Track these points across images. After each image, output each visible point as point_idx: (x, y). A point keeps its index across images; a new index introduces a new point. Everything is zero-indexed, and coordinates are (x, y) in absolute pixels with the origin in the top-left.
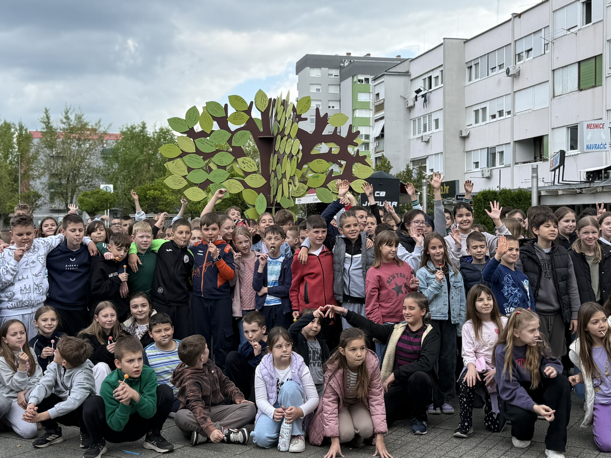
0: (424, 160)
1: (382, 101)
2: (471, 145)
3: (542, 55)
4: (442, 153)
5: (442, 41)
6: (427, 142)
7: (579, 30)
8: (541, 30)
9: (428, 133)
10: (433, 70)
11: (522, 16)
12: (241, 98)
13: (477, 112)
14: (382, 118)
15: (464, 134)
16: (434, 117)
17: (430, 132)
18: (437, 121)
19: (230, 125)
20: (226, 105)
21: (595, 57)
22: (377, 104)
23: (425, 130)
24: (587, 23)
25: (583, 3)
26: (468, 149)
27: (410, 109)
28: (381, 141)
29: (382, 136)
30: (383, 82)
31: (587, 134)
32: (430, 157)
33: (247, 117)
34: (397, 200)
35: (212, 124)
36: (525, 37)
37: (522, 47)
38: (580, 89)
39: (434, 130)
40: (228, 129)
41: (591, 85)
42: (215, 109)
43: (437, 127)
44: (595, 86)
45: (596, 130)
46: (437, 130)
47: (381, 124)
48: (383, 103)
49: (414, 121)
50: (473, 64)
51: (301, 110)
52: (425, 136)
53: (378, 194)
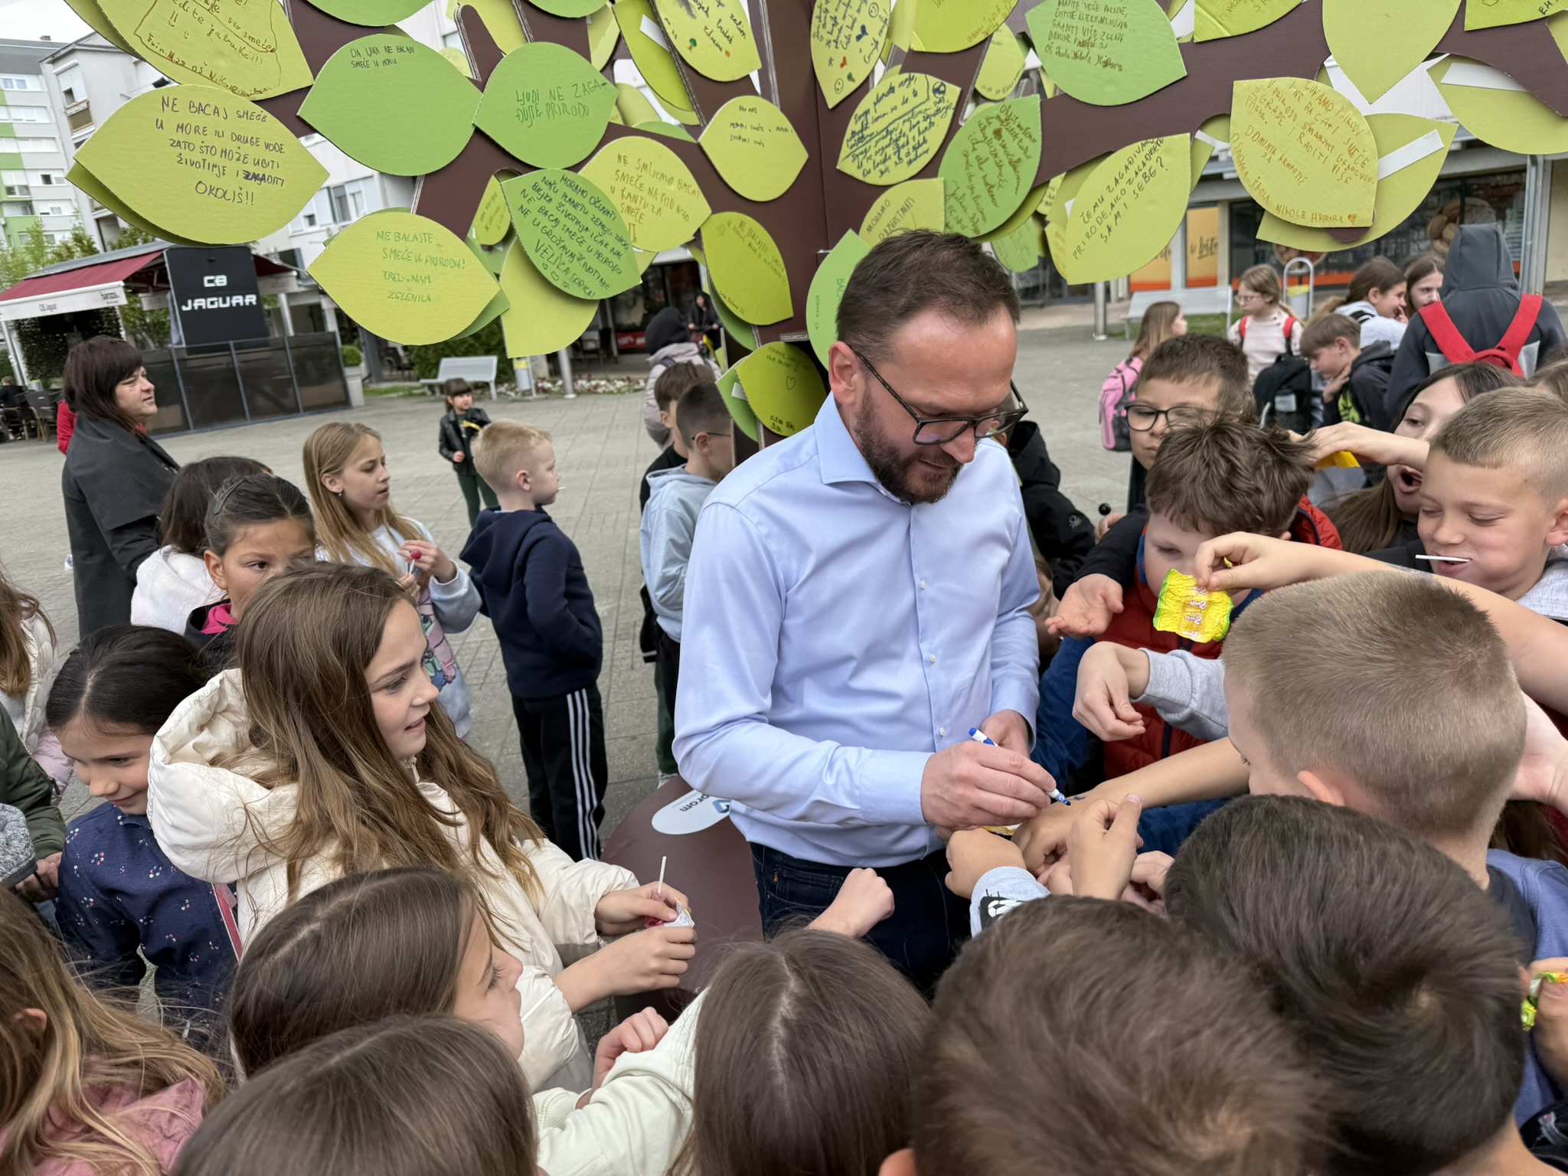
1: (84, 105)
22: (73, 111)
30: (76, 65)
34: (255, 291)
48: (87, 110)
53: (210, 281)
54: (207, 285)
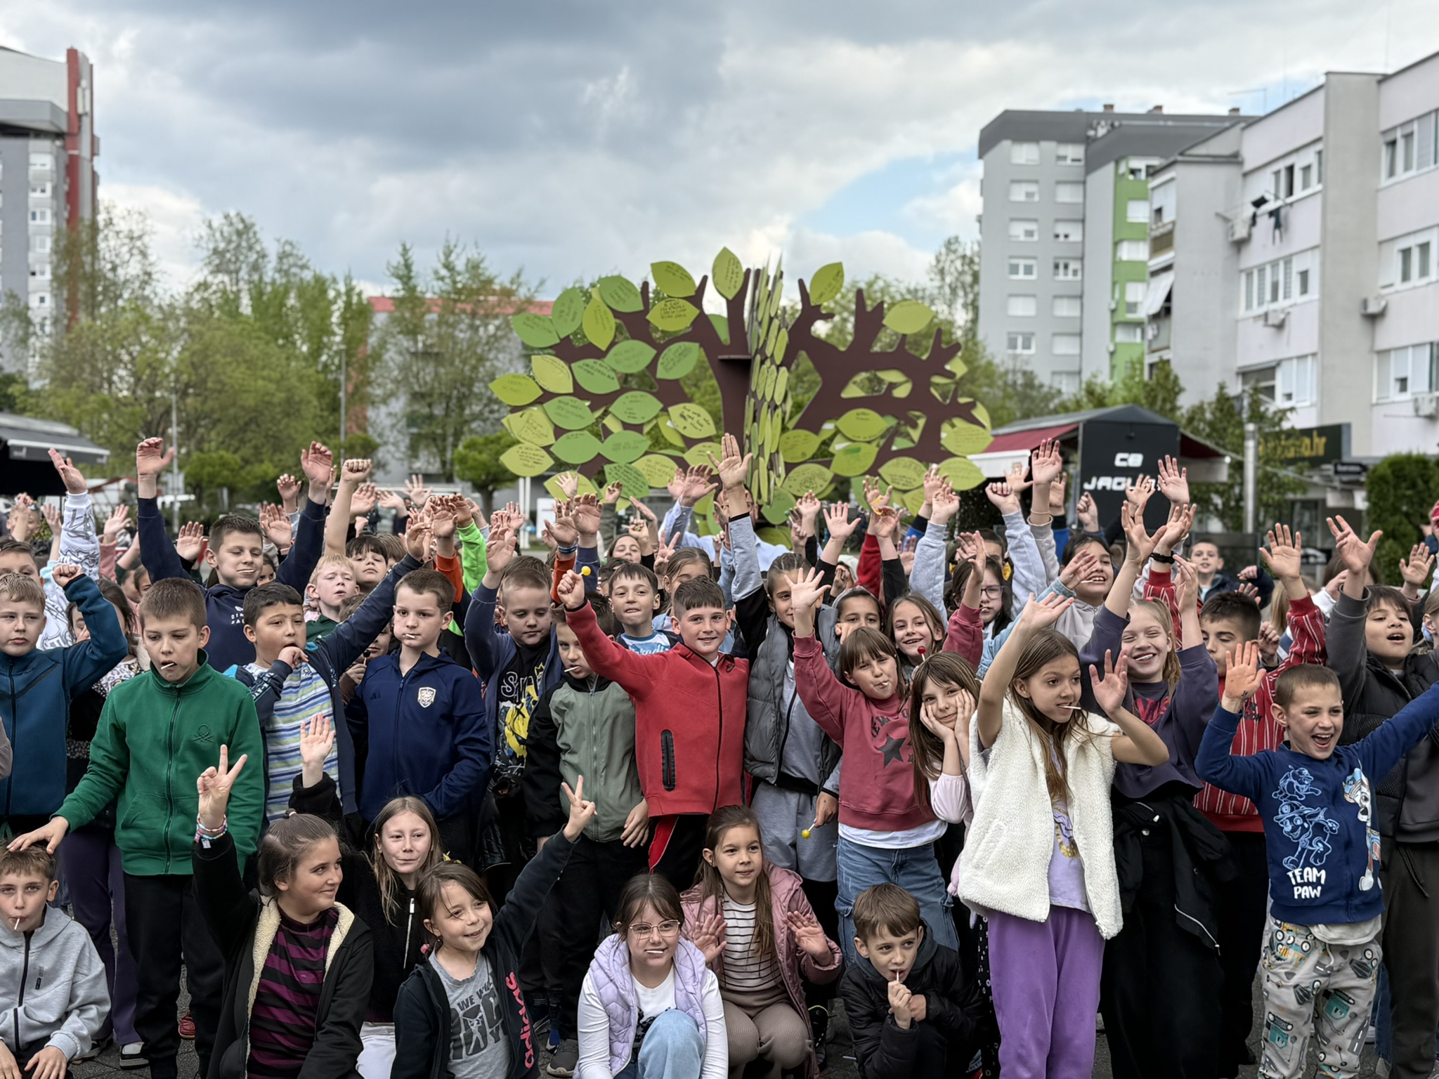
0: (1269, 371)
1: (1170, 227)
2: (1388, 335)
4: (1314, 355)
5: (1322, 80)
6: (1280, 326)
9: (1282, 303)
10: (1297, 150)
12: (679, 268)
13: (1406, 253)
14: (1168, 268)
15: (1373, 308)
16: (1297, 267)
17: (1287, 303)
18: (1304, 275)
20: (645, 285)
22: (1157, 233)
23: (1275, 298)
26: (1381, 344)
27: (1240, 245)
28: (1164, 324)
29: (1166, 311)
30: (1172, 179)
32: (1285, 365)
33: (693, 312)
39: (1296, 297)
40: (650, 338)
42: (620, 293)
43: (1304, 289)
46: (1306, 298)
47: (1166, 281)
48: (1171, 232)
49: (1249, 275)
50: (1399, 134)
51: (821, 295)
52: (1275, 311)
53: (1123, 460)
54: (1118, 463)
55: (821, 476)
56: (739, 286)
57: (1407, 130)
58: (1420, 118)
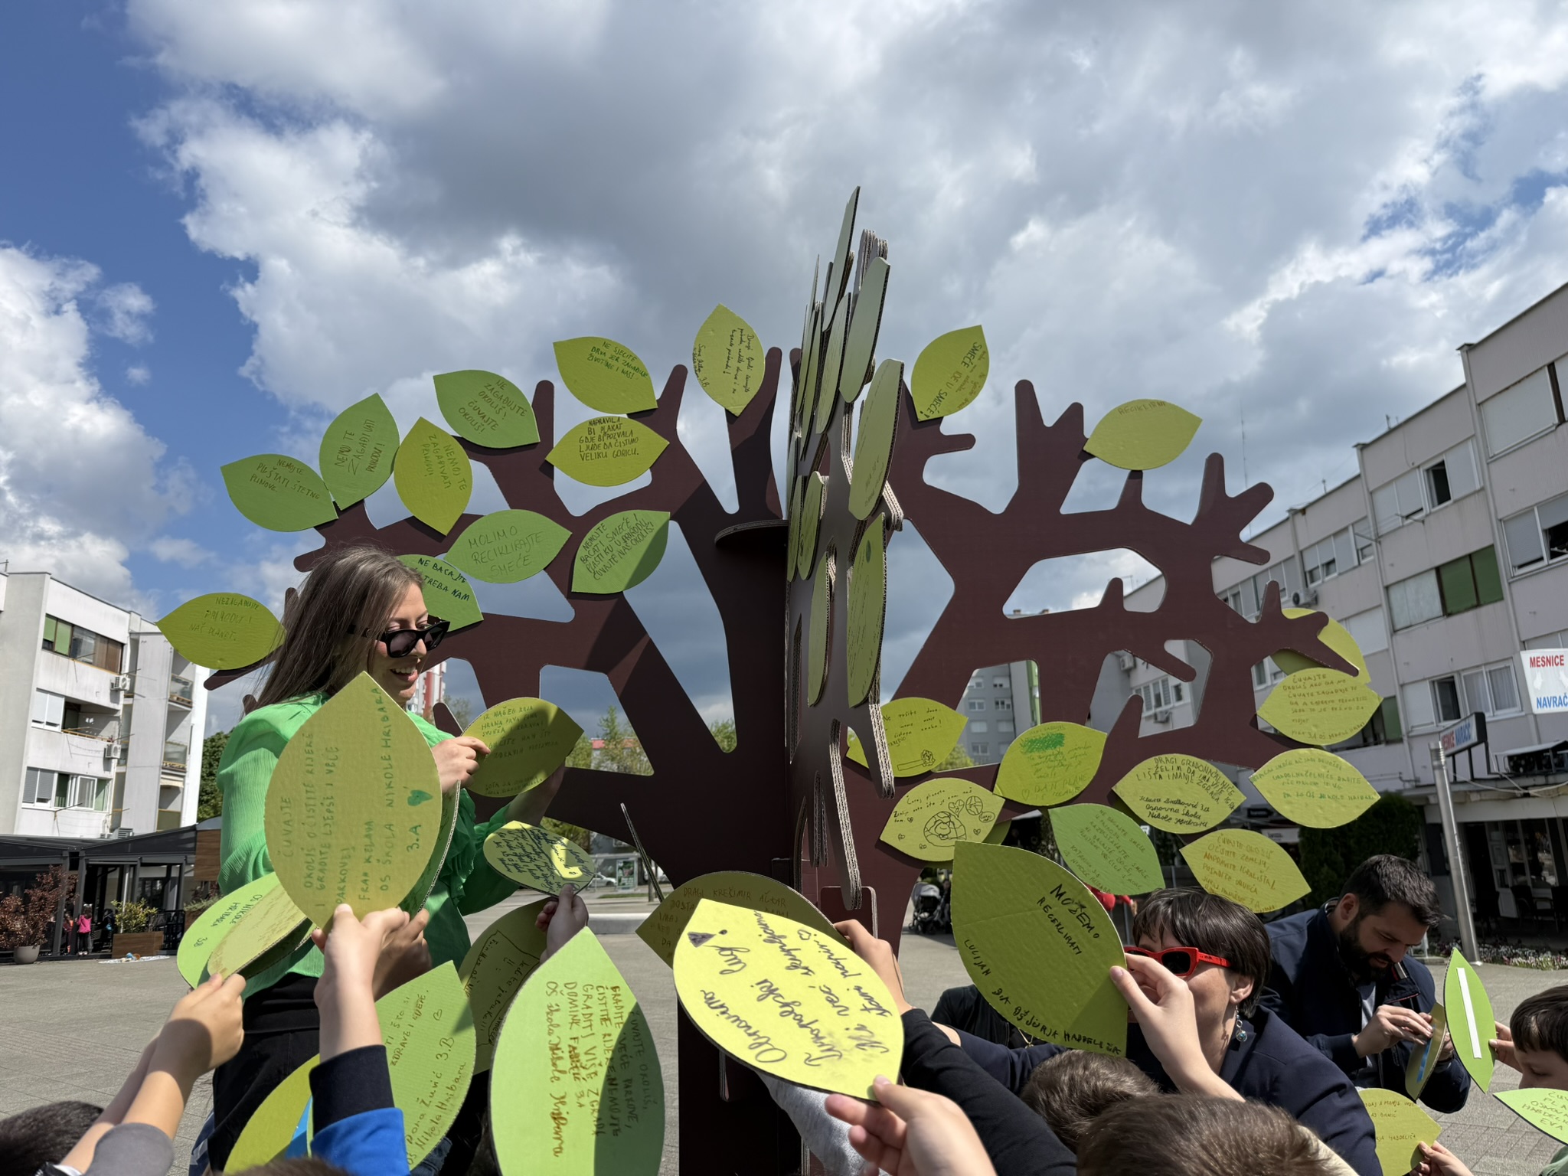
3: (1355, 568)
6: (1166, 722)
7: (1427, 516)
8: (1346, 529)
9: (1164, 708)
11: (1308, 512)
12: (621, 351)
16: (1173, 682)
17: (1169, 707)
18: (1179, 687)
19: (562, 483)
20: (545, 391)
21: (1470, 556)
23: (1158, 704)
24: (1440, 502)
25: (1428, 470)
27: (1130, 672)
31: (1534, 677)
33: (655, 444)
35: (466, 484)
36: (1318, 543)
37: (1314, 560)
38: (1447, 613)
39: (1174, 703)
40: (554, 509)
41: (1469, 605)
42: (484, 407)
43: (1179, 698)
44: (1478, 605)
45: (1548, 668)
46: (1181, 703)
49: (1139, 691)
50: (1229, 594)
51: (939, 398)
52: (1161, 712)
55: (971, 805)
56: (755, 386)
57: (1235, 591)
58: (1242, 582)
